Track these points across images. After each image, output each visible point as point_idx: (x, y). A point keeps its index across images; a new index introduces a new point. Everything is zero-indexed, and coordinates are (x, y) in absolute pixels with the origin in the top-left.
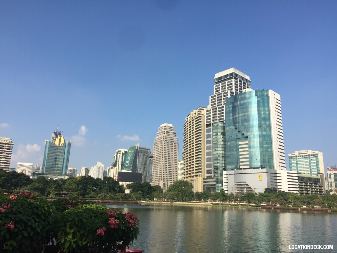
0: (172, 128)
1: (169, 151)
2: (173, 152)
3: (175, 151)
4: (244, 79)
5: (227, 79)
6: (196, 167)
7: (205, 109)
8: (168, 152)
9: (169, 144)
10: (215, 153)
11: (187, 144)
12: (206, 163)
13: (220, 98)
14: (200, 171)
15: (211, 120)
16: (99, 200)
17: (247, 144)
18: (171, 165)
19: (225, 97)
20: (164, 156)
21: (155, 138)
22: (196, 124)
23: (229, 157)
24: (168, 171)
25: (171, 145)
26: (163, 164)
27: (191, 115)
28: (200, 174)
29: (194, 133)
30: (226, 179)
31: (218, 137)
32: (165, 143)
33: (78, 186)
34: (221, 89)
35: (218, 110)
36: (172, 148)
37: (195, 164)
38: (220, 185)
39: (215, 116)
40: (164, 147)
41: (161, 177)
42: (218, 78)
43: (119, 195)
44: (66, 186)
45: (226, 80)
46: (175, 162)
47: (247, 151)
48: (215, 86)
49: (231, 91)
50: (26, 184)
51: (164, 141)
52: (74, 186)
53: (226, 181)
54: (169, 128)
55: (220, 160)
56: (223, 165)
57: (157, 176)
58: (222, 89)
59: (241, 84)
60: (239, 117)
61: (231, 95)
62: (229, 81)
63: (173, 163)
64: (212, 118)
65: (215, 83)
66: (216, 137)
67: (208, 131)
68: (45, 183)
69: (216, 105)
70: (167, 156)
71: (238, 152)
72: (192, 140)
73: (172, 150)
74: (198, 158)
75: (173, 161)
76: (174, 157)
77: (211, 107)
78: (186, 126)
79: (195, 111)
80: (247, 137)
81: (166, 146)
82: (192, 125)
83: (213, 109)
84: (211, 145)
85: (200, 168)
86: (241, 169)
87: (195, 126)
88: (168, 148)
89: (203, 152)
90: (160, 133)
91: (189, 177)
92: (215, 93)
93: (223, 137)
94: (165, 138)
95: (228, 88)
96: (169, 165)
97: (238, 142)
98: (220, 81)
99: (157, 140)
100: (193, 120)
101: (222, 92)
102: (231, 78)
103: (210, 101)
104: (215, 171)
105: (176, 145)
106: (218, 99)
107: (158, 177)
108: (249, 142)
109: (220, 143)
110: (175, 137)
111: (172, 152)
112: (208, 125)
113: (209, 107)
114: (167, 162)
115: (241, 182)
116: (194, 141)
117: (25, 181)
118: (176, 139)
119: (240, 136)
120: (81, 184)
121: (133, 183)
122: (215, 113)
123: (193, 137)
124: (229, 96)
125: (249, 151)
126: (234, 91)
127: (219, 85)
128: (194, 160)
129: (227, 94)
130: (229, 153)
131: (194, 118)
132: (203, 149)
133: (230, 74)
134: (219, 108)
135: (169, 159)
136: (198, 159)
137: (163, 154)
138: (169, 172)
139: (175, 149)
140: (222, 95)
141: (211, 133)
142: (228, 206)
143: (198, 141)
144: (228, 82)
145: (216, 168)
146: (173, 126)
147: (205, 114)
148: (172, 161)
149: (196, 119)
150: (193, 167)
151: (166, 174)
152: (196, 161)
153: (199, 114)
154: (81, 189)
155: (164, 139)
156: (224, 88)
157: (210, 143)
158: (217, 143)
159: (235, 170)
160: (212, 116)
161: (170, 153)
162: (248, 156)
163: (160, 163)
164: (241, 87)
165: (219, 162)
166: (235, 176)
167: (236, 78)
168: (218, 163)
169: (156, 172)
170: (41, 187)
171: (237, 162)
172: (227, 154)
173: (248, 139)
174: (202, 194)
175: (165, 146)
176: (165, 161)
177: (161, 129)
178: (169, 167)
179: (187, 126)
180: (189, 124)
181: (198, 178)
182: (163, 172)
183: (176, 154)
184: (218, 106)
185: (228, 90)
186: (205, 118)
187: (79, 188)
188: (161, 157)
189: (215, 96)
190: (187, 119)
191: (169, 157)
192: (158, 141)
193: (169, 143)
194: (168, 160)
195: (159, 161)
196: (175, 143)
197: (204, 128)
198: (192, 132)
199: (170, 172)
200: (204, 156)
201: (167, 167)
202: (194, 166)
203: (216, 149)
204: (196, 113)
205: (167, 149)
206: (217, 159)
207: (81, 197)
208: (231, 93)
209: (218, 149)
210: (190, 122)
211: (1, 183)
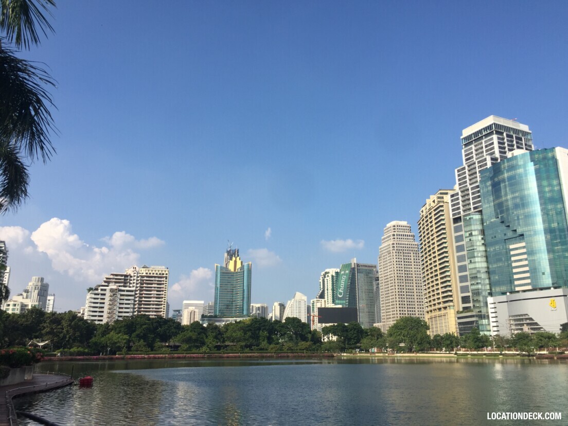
0: (407, 228)
1: (405, 268)
2: (413, 268)
3: (416, 267)
4: (516, 131)
5: (484, 135)
6: (443, 292)
7: (448, 191)
8: (403, 269)
9: (404, 256)
10: (471, 266)
11: (426, 254)
12: (459, 285)
13: (473, 171)
14: (451, 299)
15: (461, 210)
16: (272, 353)
17: (524, 247)
18: (412, 291)
19: (483, 168)
20: (398, 276)
21: (380, 248)
22: (435, 219)
23: (494, 272)
24: (407, 301)
25: (408, 256)
26: (397, 290)
27: (427, 205)
28: (451, 304)
29: (435, 236)
30: (493, 310)
31: (473, 238)
32: (397, 254)
33: (245, 334)
34: (474, 154)
35: (470, 192)
36: (411, 262)
37: (442, 288)
38: (485, 322)
39: (467, 202)
40: (396, 261)
41: (395, 312)
42: (468, 136)
43: (302, 345)
44: (228, 334)
45: (483, 139)
46: (417, 285)
47: (526, 259)
48: (463, 151)
49: (493, 156)
50: (176, 334)
51: (394, 251)
52: (239, 334)
53: (494, 315)
54: (401, 228)
55: (480, 278)
56: (488, 287)
57: (389, 310)
58: (476, 155)
59: (512, 141)
60: (507, 200)
61: (492, 163)
62: (487, 139)
63: (415, 288)
64: (461, 207)
65: (464, 146)
66: (470, 240)
67: (457, 229)
68: (201, 330)
69: (468, 184)
70: (402, 277)
71: (509, 262)
72: (432, 247)
73: (411, 265)
74: (445, 277)
75: (414, 283)
76: (416, 277)
77: (460, 188)
78: (421, 225)
79: (434, 197)
80: (522, 235)
81: (399, 258)
82: (429, 221)
83: (462, 192)
84: (465, 253)
85: (450, 293)
86: (518, 292)
87: (434, 222)
88: (403, 263)
89: (452, 267)
90: (386, 238)
91: (434, 310)
92: (464, 162)
93: (482, 239)
94: (395, 245)
95: (487, 151)
96: (408, 291)
97: (507, 246)
98: (472, 141)
99: (383, 249)
101: (477, 159)
102: (491, 133)
103: (457, 178)
104: (475, 299)
105: (416, 256)
106: (471, 173)
107: (391, 313)
108: (526, 243)
109: (478, 250)
110: (413, 243)
111: (411, 268)
112: (457, 220)
113: (457, 187)
114: (403, 286)
115: (519, 316)
116: (436, 249)
117: (174, 330)
118: (415, 246)
119: (510, 234)
120: (251, 330)
121: (336, 324)
122: (467, 197)
123: (433, 241)
124: (489, 165)
125: (528, 259)
126: (497, 155)
127: (471, 148)
128: (439, 282)
129: (484, 163)
130: (495, 266)
131: (432, 210)
132: (451, 262)
133: (488, 126)
134: (472, 189)
135: (407, 281)
136: (445, 280)
137: (396, 273)
138: (408, 303)
139: (416, 264)
140: (477, 165)
141: (463, 233)
142: (496, 357)
143: (442, 249)
144: (486, 142)
145: (477, 293)
146: (407, 224)
147: (450, 201)
148: (412, 285)
149: (435, 210)
150: (438, 294)
151: (403, 306)
152: (442, 283)
153: (439, 202)
154: (251, 337)
155: (394, 247)
156: (479, 152)
157: (463, 250)
158: (474, 249)
159: (508, 294)
160: (461, 203)
161: (407, 271)
162: (527, 269)
163: (392, 288)
164: (513, 146)
165: (479, 281)
166: (508, 305)
167: (497, 133)
168: (477, 283)
169: (387, 305)
170: (194, 337)
171: (510, 280)
172: (490, 267)
173: (525, 239)
174: (443, 338)
175: (398, 260)
176: (400, 284)
177: (387, 232)
178: (408, 294)
179: (423, 225)
180: (425, 220)
181: (448, 310)
182: (398, 303)
183: (417, 271)
184: (470, 184)
185: (487, 155)
186: (451, 208)
187: (247, 336)
188: (393, 278)
189: (464, 168)
190: (422, 212)
191: (405, 277)
192: (384, 251)
193: (404, 253)
194: (406, 283)
195: (390, 285)
196: (415, 252)
197: (450, 226)
198: (430, 234)
199: (411, 303)
200: (454, 274)
201: (404, 295)
202: (440, 291)
203: (473, 260)
204: (434, 201)
205: (402, 265)
206: (476, 278)
207: (247, 350)
208: (492, 159)
209: (477, 259)
210: (426, 217)
211: (142, 334)
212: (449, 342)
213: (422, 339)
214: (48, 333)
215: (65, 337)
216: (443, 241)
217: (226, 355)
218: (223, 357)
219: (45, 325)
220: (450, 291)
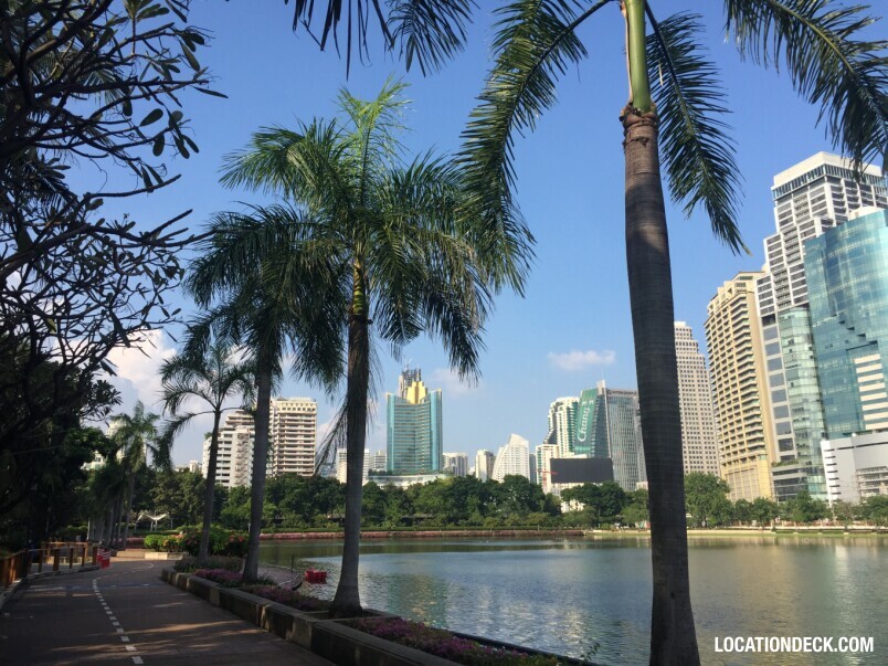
0: (686, 333)
1: (684, 394)
3: (702, 392)
5: (809, 184)
6: (749, 434)
7: (754, 275)
8: (681, 397)
9: (682, 376)
10: (793, 392)
11: (719, 373)
12: (775, 421)
13: (793, 242)
14: (761, 443)
16: (489, 530)
17: (878, 362)
19: (808, 237)
22: (733, 319)
23: (831, 401)
27: (719, 297)
28: (762, 451)
29: (733, 345)
30: (831, 461)
31: (796, 348)
33: (446, 500)
34: (793, 215)
35: (789, 275)
36: (694, 386)
37: (746, 426)
38: (817, 479)
39: (784, 291)
42: (783, 186)
43: (534, 517)
44: (420, 501)
45: (807, 190)
47: (882, 381)
48: (776, 210)
49: (825, 217)
52: (437, 501)
54: (676, 331)
55: (809, 410)
56: (821, 424)
58: (797, 215)
59: (855, 193)
60: (849, 288)
61: (824, 229)
62: (813, 190)
64: (775, 300)
65: (776, 202)
66: (791, 351)
67: (769, 335)
68: (379, 496)
69: (785, 262)
70: (680, 409)
71: (855, 385)
72: (728, 362)
73: (694, 390)
74: (752, 409)
77: (772, 269)
78: (710, 328)
80: (875, 342)
82: (723, 322)
83: (775, 275)
84: (783, 371)
85: (759, 435)
86: (870, 431)
87: (731, 324)
88: (680, 387)
89: (761, 394)
91: (734, 461)
92: (778, 227)
93: (810, 349)
95: (814, 209)
97: (851, 360)
98: (790, 194)
100: (725, 310)
101: (798, 222)
102: (821, 181)
103: (767, 253)
104: (801, 443)
106: (788, 245)
108: (882, 355)
109: (803, 366)
110: (696, 356)
111: (695, 395)
112: (768, 320)
113: (767, 267)
115: (873, 469)
116: (736, 366)
118: (699, 361)
119: (855, 341)
120: (452, 495)
121: (582, 485)
122: (783, 284)
123: (730, 354)
124: (819, 232)
125: (886, 380)
126: (831, 215)
127: (789, 205)
128: (742, 417)
129: (811, 228)
131: (728, 304)
132: (760, 386)
133: (815, 170)
134: (792, 270)
135: (687, 416)
136: (751, 413)
139: (701, 388)
140: (799, 232)
141: (778, 340)
143: (745, 365)
144: (812, 194)
145: (803, 434)
146: (687, 325)
147: (756, 290)
148: (695, 421)
149: (732, 305)
150: (741, 436)
151: (683, 455)
152: (746, 419)
153: (738, 292)
154: (454, 505)
156: (802, 211)
157: (780, 367)
158: (797, 366)
159: (854, 435)
160: (774, 293)
162: (883, 395)
164: (856, 200)
165: (806, 416)
166: (854, 452)
167: (831, 179)
168: (804, 419)
171: (857, 414)
172: (825, 393)
173: (880, 348)
174: (753, 506)
179: (713, 327)
180: (717, 321)
181: (757, 462)
183: (704, 400)
184: (789, 263)
185: (814, 215)
186: (758, 302)
187: (448, 505)
189: (778, 238)
190: (712, 307)
191: (685, 409)
193: (681, 372)
194: (686, 418)
196: (700, 371)
197: (757, 329)
200: (766, 405)
202: (743, 432)
203: (795, 382)
204: (730, 291)
206: (801, 410)
207: (451, 525)
208: (823, 222)
209: (802, 382)
210: (719, 315)
211: (294, 502)
212: (763, 512)
213: (719, 508)
214: (162, 502)
215: (186, 507)
216: (747, 352)
217: (420, 533)
218: (416, 536)
219: (158, 490)
220: (761, 431)
